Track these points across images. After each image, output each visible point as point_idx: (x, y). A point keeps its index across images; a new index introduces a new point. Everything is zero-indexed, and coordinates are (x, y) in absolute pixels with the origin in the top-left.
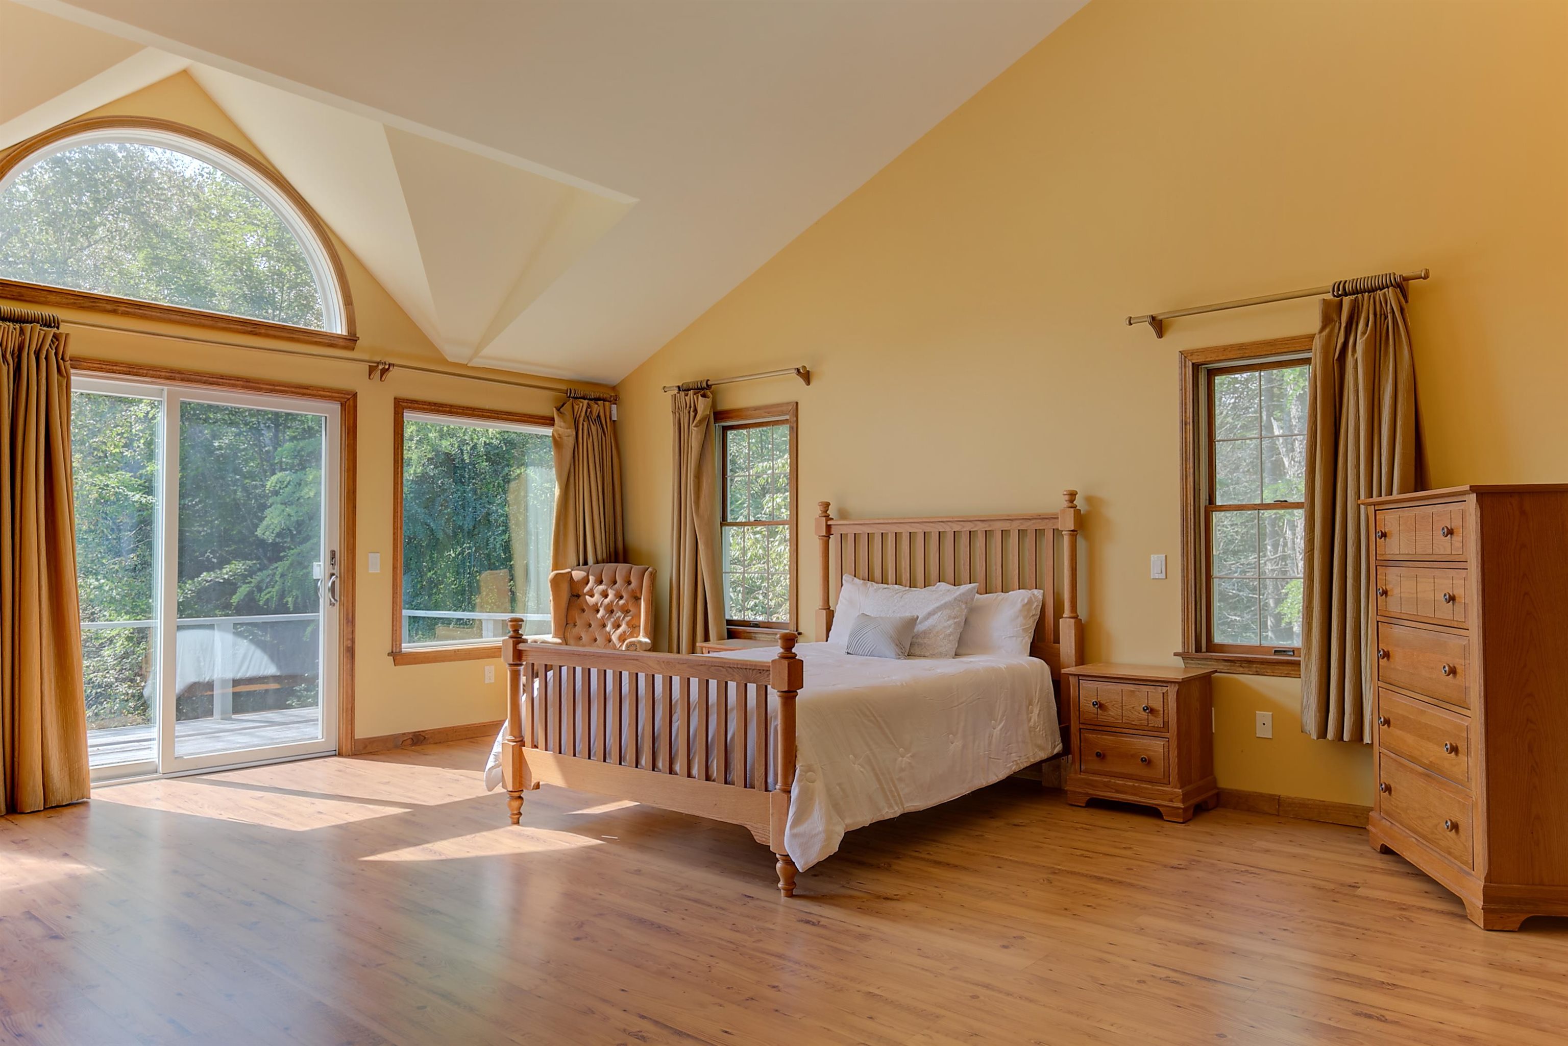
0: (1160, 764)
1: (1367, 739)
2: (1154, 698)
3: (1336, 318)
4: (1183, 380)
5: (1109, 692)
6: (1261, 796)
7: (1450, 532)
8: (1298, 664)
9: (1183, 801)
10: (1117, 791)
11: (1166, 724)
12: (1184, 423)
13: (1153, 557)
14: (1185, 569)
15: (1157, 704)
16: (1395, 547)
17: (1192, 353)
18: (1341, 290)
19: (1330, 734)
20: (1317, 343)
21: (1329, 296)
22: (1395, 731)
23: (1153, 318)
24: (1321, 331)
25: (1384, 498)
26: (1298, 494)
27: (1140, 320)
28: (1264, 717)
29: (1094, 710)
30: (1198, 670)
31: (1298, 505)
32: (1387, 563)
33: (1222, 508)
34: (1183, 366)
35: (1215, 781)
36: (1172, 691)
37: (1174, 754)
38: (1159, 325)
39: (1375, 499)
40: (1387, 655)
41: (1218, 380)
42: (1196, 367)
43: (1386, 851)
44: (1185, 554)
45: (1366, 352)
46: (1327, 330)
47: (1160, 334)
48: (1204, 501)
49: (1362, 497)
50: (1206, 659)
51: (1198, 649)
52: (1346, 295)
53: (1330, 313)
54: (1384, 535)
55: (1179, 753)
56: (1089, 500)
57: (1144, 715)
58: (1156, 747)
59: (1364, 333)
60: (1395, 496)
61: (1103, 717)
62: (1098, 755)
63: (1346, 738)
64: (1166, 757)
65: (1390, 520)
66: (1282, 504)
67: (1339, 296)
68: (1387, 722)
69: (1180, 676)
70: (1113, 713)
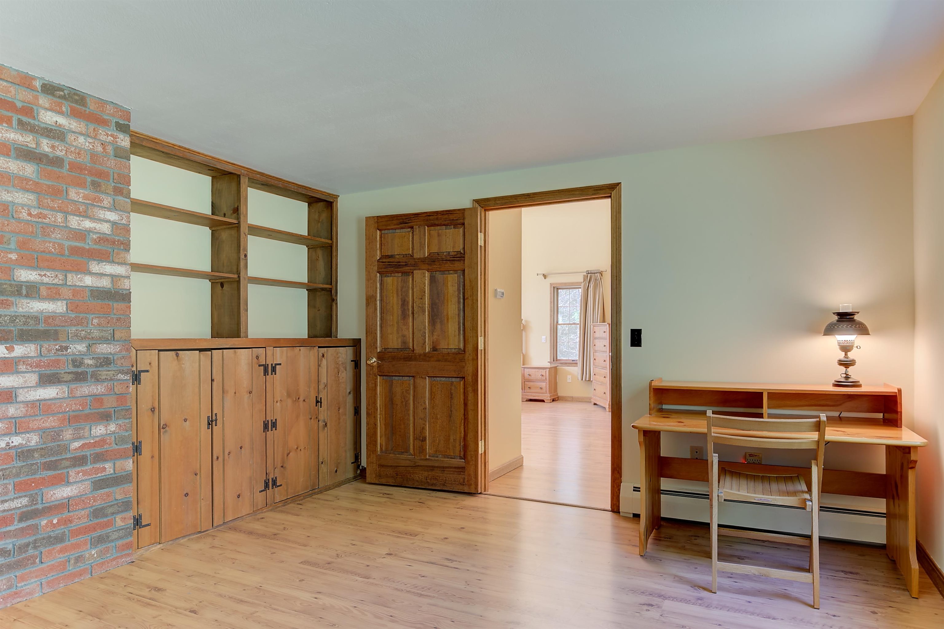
0: (544, 388)
1: (591, 380)
2: (543, 372)
3: (586, 279)
4: (551, 291)
5: (532, 372)
6: (568, 397)
7: (605, 332)
8: (577, 363)
9: (550, 397)
10: (534, 397)
11: (546, 379)
12: (551, 302)
13: (543, 337)
14: (551, 340)
15: (544, 374)
16: (597, 335)
17: (553, 284)
18: (588, 273)
19: (584, 379)
20: (582, 284)
21: (585, 274)
22: (596, 376)
23: (544, 274)
24: (584, 282)
25: (596, 324)
26: (578, 321)
27: (540, 274)
28: (569, 377)
29: (528, 376)
30: (553, 365)
31: (578, 324)
32: (595, 338)
33: (560, 324)
34: (551, 287)
35: (557, 394)
36: (548, 370)
37: (548, 386)
38: (545, 276)
39: (594, 324)
40: (595, 359)
41: (559, 291)
42: (554, 287)
43: (595, 404)
44: (551, 336)
45: (592, 289)
46: (585, 282)
47: (545, 278)
48: (555, 323)
49: (591, 323)
50: (556, 363)
51: (554, 361)
52: (589, 273)
53: (585, 278)
54: (595, 332)
55: (549, 386)
56: (526, 321)
57: (541, 377)
58: (543, 385)
59: (592, 284)
60: (598, 324)
61: (531, 378)
62: (529, 388)
63: (587, 380)
64: (546, 387)
65: (596, 329)
66: (574, 324)
67: (587, 274)
68: (595, 375)
69: (549, 367)
70: (532, 377)
